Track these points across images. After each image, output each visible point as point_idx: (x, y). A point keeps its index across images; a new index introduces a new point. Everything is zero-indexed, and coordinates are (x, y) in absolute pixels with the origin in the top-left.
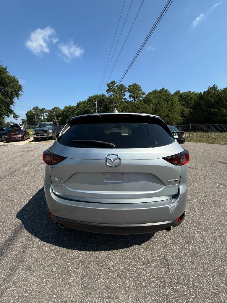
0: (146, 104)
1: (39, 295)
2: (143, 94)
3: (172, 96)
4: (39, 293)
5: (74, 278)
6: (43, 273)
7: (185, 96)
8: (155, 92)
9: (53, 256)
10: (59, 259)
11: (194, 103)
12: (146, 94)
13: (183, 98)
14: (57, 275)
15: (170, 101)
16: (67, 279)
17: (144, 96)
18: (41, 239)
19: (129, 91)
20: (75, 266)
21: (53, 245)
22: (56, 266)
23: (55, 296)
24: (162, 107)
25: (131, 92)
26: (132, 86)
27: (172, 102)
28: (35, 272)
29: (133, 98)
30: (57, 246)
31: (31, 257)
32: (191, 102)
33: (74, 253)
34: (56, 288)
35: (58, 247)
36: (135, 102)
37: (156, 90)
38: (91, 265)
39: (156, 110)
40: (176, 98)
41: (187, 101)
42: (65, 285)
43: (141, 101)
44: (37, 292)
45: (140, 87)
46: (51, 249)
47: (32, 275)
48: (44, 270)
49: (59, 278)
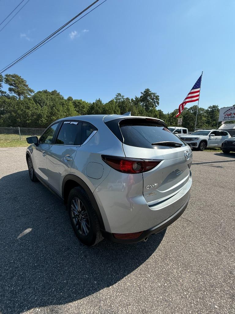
0: (38, 104)
1: (179, 308)
2: (31, 91)
3: (66, 101)
4: (178, 308)
5: (175, 271)
6: (158, 297)
7: (78, 103)
8: (45, 92)
9: (142, 280)
10: (149, 276)
11: (87, 112)
12: (35, 93)
13: (77, 105)
14: (166, 284)
15: (65, 106)
16: (174, 277)
17: (33, 94)
18: (108, 286)
19: (7, 81)
20: (165, 266)
21: (129, 275)
22: (156, 281)
23: (185, 293)
24: (58, 111)
25: (11, 85)
26: (13, 76)
27: (67, 107)
28: (152, 306)
29: (15, 92)
30: (132, 272)
31: (128, 305)
32: (85, 110)
33: (150, 260)
34: (178, 289)
35: (135, 271)
36: (20, 98)
37: (46, 90)
38: (169, 254)
39: (53, 113)
40: (71, 104)
41: (80, 108)
42: (178, 281)
43: (29, 99)
44: (176, 309)
45: (25, 81)
46: (132, 279)
47: (154, 310)
48: (154, 295)
49: (170, 283)
